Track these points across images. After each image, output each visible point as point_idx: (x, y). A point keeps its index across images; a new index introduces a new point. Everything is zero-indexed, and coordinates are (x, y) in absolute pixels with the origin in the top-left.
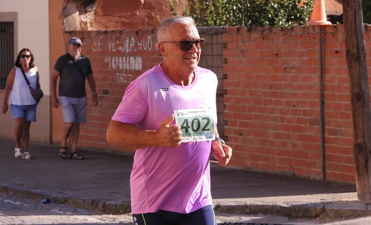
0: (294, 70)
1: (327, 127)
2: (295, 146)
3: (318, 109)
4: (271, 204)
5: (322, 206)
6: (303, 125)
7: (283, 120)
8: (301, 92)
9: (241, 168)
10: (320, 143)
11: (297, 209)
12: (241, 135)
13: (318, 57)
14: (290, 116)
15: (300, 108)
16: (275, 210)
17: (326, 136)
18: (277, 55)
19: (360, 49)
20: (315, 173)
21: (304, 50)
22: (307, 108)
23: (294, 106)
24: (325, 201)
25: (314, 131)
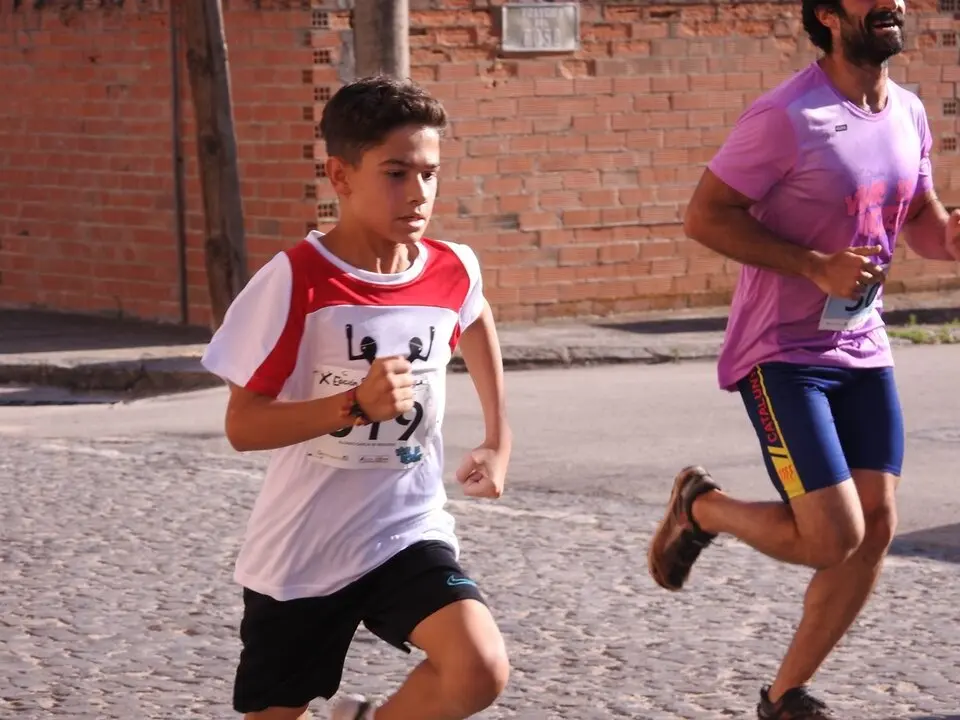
0: (125, 93)
1: (189, 212)
2: (129, 254)
3: (170, 175)
4: (37, 363)
5: (140, 365)
6: (144, 210)
7: (105, 199)
8: (137, 138)
9: (26, 307)
10: (175, 247)
11: (89, 372)
12: (26, 233)
13: (168, 63)
14: (117, 191)
15: (138, 174)
16: (44, 374)
17: (189, 230)
18: (93, 60)
19: (213, 48)
20: (167, 310)
21: (143, 48)
22: (151, 174)
23: (126, 169)
24: (148, 357)
25: (163, 222)
